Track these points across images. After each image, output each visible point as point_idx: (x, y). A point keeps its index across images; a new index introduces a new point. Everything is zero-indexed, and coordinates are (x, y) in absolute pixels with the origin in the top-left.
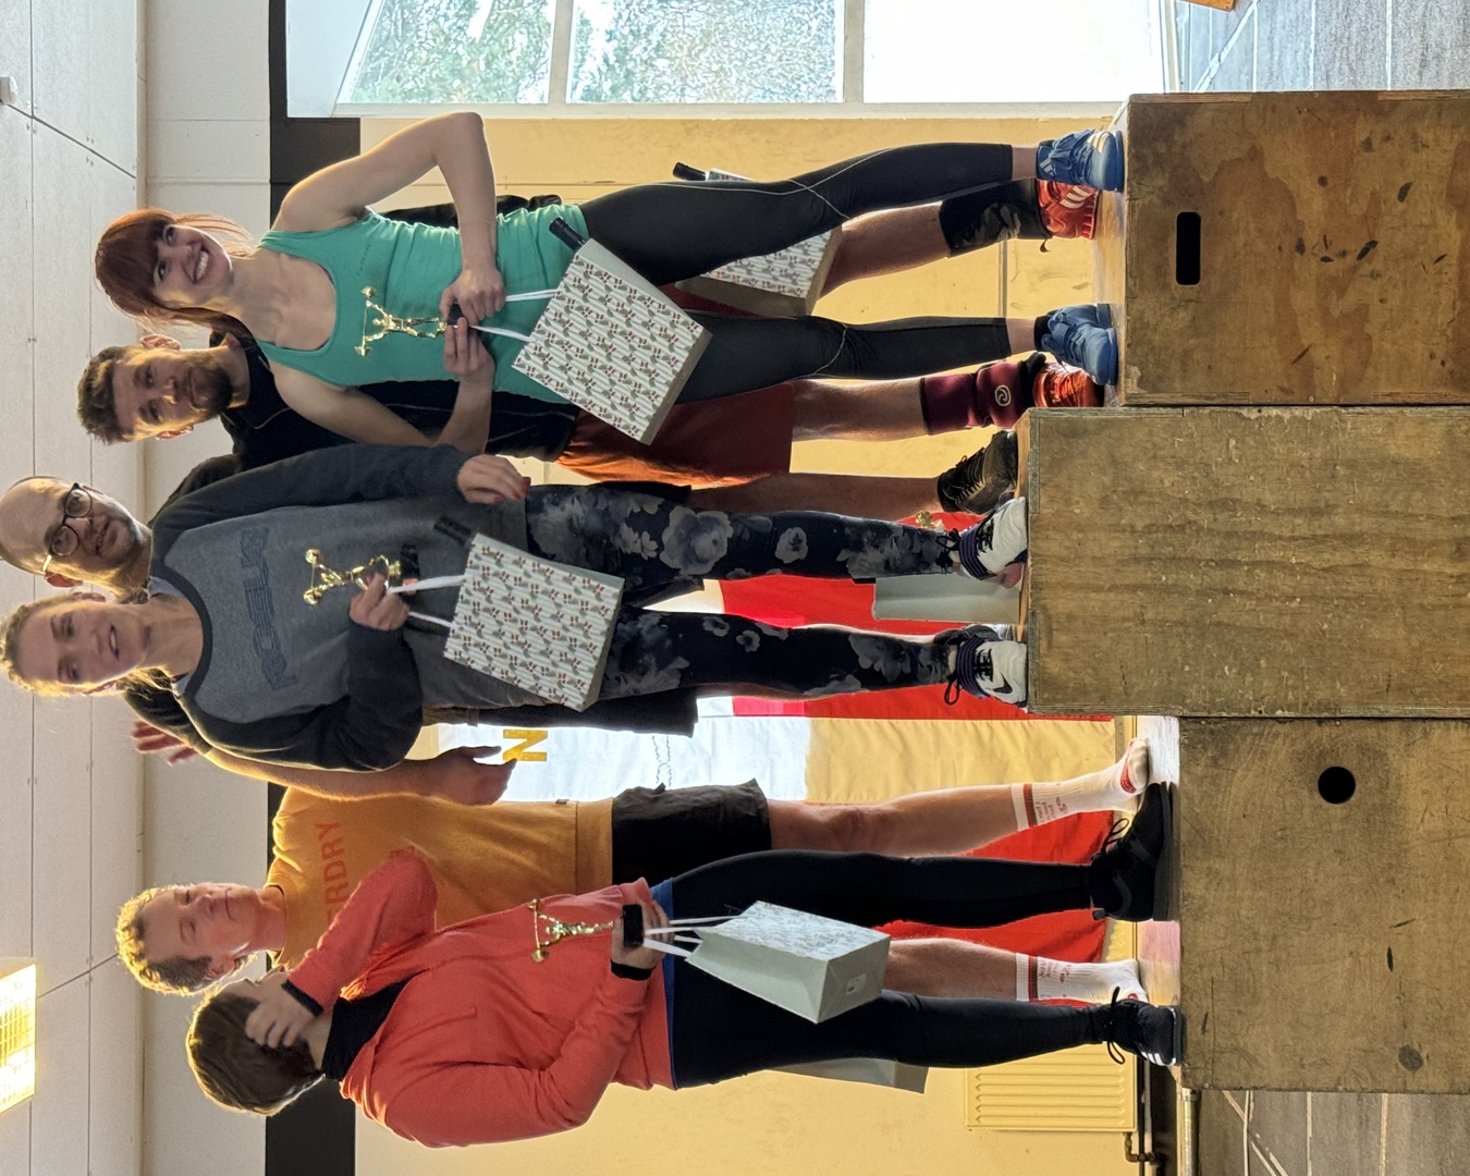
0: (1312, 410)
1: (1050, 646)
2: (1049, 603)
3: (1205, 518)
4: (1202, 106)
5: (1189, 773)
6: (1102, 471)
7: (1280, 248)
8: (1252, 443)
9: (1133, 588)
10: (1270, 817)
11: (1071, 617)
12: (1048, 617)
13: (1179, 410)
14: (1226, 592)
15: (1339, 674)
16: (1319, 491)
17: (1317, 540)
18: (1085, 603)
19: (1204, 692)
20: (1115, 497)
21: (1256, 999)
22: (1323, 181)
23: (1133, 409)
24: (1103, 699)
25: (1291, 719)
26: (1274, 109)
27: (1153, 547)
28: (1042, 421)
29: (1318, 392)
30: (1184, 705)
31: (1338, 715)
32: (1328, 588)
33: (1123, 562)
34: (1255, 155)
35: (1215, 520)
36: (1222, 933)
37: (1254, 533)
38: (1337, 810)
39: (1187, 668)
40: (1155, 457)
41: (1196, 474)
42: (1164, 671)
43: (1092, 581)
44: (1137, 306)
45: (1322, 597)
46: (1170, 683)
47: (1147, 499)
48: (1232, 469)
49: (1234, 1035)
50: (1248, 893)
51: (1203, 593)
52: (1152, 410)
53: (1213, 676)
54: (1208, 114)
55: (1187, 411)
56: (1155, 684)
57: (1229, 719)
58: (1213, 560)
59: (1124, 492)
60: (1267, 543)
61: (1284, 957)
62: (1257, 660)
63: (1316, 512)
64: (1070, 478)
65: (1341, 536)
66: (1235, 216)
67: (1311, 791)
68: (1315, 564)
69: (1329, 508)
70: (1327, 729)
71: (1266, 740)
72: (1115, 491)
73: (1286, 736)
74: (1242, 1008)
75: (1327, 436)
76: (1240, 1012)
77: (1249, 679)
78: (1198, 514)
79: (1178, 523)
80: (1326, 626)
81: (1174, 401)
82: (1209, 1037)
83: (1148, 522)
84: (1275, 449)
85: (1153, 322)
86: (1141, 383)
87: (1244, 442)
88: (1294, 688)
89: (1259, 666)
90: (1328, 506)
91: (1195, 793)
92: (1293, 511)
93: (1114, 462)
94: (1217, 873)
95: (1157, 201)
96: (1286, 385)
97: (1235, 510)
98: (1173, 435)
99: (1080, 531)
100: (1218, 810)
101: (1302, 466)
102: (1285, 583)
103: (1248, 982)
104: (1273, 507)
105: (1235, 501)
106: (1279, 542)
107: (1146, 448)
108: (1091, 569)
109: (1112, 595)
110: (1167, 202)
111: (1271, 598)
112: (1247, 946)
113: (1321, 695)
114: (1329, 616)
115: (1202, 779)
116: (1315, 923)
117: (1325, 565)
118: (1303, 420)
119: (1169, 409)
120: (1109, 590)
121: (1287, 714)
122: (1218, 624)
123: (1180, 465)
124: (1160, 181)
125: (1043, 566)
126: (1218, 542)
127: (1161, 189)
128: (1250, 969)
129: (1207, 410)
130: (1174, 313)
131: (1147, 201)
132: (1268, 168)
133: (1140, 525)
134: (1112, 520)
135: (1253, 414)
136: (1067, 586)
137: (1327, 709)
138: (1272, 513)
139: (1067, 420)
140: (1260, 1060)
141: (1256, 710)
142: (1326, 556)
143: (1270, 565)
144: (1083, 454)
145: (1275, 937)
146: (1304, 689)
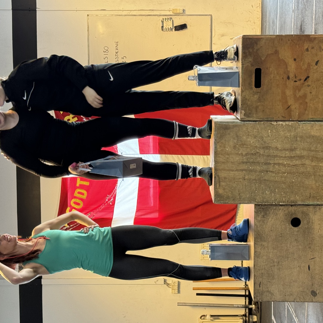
0: (291, 122)
1: (220, 185)
2: (220, 174)
3: (262, 152)
4: (262, 39)
5: (257, 219)
6: (234, 139)
7: (283, 78)
8: (275, 131)
9: (242, 170)
10: (278, 231)
11: (225, 178)
12: (219, 178)
13: (255, 122)
14: (267, 171)
15: (297, 193)
16: (292, 144)
17: (291, 158)
18: (229, 174)
19: (261, 198)
20: (237, 146)
21: (273, 278)
22: (295, 60)
23: (243, 122)
24: (234, 200)
25: (284, 205)
26: (282, 40)
27: (247, 159)
28: (218, 125)
29: (293, 118)
30: (255, 201)
31: (296, 204)
32: (294, 170)
33: (240, 163)
34: (276, 52)
35: (264, 152)
36: (265, 261)
37: (275, 155)
38: (296, 229)
39: (256, 192)
40: (248, 135)
41: (259, 140)
42: (250, 192)
43: (231, 168)
44: (244, 94)
45: (293, 173)
46: (252, 196)
47: (246, 146)
48: (269, 138)
49: (267, 288)
50: (272, 251)
51: (261, 172)
52: (248, 122)
53: (263, 194)
54: (264, 41)
55: (257, 122)
56: (248, 196)
57: (267, 205)
58: (263, 163)
59: (240, 144)
60: (278, 158)
61: (281, 267)
62: (275, 189)
63: (291, 150)
64: (225, 140)
65: (298, 156)
66: (271, 69)
67: (289, 224)
68: (291, 164)
69: (295, 149)
70: (293, 208)
71: (277, 210)
72: (237, 144)
73: (283, 209)
74: (270, 281)
75: (295, 130)
76: (269, 282)
77: (273, 194)
78: (260, 150)
79: (254, 153)
80: (294, 181)
81: (254, 120)
82: (261, 288)
83: (246, 152)
84: (281, 133)
85: (248, 98)
86: (245, 115)
87: (272, 131)
88: (285, 197)
89: (275, 191)
90: (295, 148)
91: (258, 225)
92: (285, 150)
93: (237, 136)
94: (264, 245)
95: (249, 65)
96: (284, 116)
97: (270, 149)
98: (253, 129)
99: (228, 155)
100: (264, 229)
101: (288, 138)
102: (283, 169)
103: (271, 274)
104: (280, 149)
105: (269, 147)
106: (282, 158)
107: (246, 133)
108: (231, 165)
109: (236, 172)
110: (252, 65)
111: (279, 173)
112: (271, 265)
113: (292, 199)
114: (295, 178)
115: (260, 221)
116: (289, 259)
117: (293, 164)
118: (288, 125)
119: (253, 122)
120: (236, 171)
121: (283, 204)
122: (265, 180)
123: (255, 137)
124: (251, 59)
125: (218, 164)
126: (265, 158)
127: (250, 61)
128: (272, 271)
129: (262, 122)
130: (254, 96)
131: (247, 65)
132: (280, 56)
133: (244, 153)
134: (237, 152)
135: (275, 123)
136: (224, 170)
137: (293, 202)
138: (280, 150)
139: (225, 125)
140: (274, 294)
141: (274, 203)
142: (294, 162)
143: (279, 164)
144: (229, 134)
145: (279, 262)
146: (288, 197)
